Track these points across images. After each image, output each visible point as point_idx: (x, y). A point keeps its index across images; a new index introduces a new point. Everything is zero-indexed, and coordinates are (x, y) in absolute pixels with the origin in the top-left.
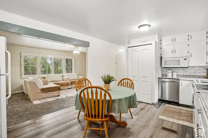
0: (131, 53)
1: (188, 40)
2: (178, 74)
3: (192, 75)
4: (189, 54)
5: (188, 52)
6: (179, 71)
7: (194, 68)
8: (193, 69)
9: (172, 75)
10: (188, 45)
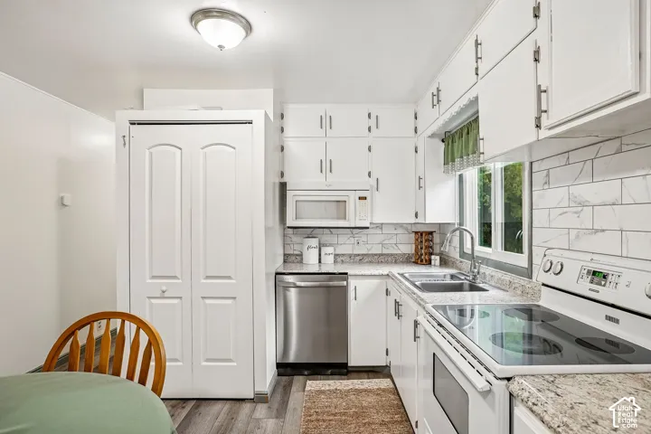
0: (151, 153)
1: (369, 129)
2: (337, 253)
3: (376, 255)
4: (372, 181)
5: (369, 175)
6: (342, 239)
7: (382, 228)
8: (379, 231)
9: (320, 255)
10: (370, 149)
